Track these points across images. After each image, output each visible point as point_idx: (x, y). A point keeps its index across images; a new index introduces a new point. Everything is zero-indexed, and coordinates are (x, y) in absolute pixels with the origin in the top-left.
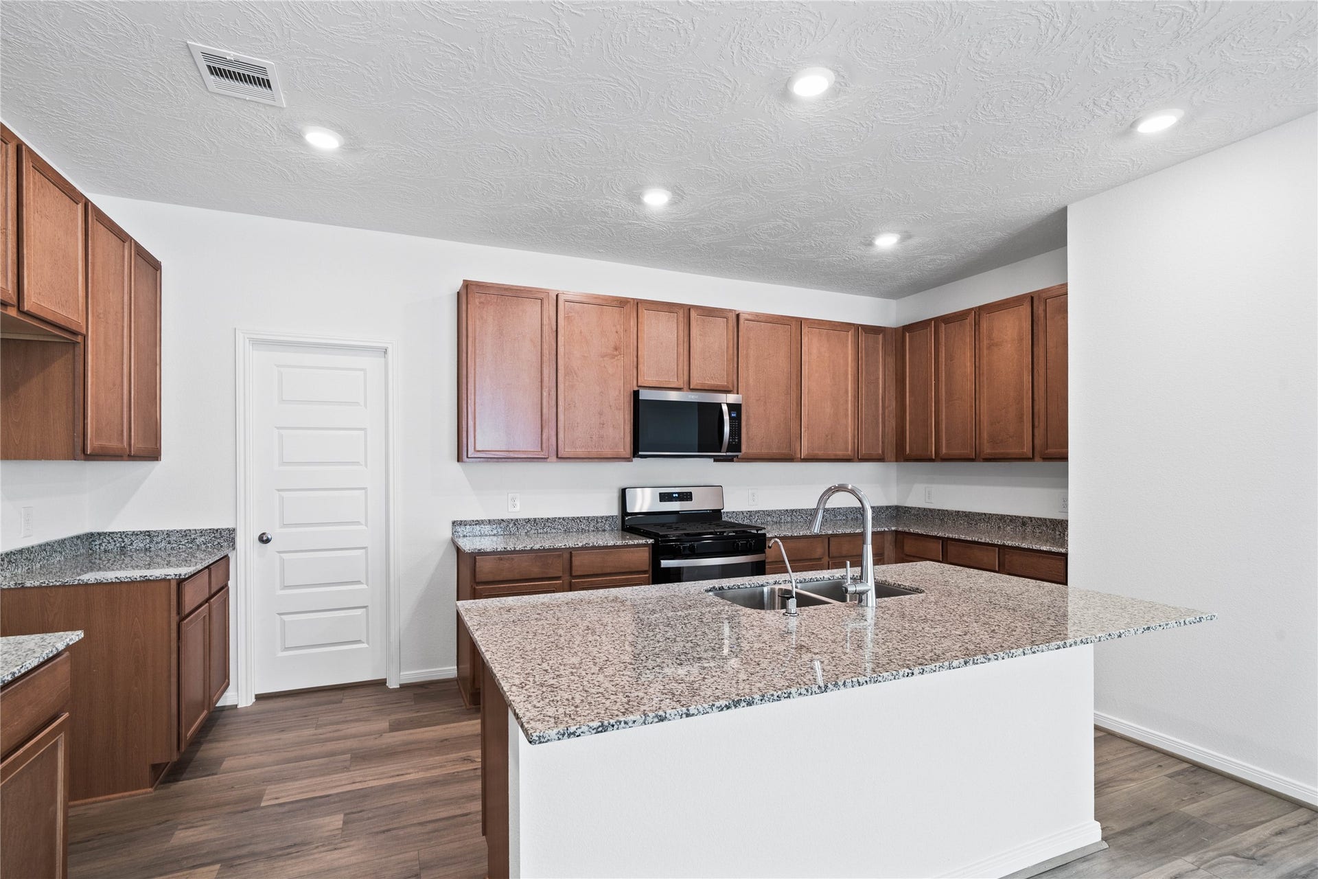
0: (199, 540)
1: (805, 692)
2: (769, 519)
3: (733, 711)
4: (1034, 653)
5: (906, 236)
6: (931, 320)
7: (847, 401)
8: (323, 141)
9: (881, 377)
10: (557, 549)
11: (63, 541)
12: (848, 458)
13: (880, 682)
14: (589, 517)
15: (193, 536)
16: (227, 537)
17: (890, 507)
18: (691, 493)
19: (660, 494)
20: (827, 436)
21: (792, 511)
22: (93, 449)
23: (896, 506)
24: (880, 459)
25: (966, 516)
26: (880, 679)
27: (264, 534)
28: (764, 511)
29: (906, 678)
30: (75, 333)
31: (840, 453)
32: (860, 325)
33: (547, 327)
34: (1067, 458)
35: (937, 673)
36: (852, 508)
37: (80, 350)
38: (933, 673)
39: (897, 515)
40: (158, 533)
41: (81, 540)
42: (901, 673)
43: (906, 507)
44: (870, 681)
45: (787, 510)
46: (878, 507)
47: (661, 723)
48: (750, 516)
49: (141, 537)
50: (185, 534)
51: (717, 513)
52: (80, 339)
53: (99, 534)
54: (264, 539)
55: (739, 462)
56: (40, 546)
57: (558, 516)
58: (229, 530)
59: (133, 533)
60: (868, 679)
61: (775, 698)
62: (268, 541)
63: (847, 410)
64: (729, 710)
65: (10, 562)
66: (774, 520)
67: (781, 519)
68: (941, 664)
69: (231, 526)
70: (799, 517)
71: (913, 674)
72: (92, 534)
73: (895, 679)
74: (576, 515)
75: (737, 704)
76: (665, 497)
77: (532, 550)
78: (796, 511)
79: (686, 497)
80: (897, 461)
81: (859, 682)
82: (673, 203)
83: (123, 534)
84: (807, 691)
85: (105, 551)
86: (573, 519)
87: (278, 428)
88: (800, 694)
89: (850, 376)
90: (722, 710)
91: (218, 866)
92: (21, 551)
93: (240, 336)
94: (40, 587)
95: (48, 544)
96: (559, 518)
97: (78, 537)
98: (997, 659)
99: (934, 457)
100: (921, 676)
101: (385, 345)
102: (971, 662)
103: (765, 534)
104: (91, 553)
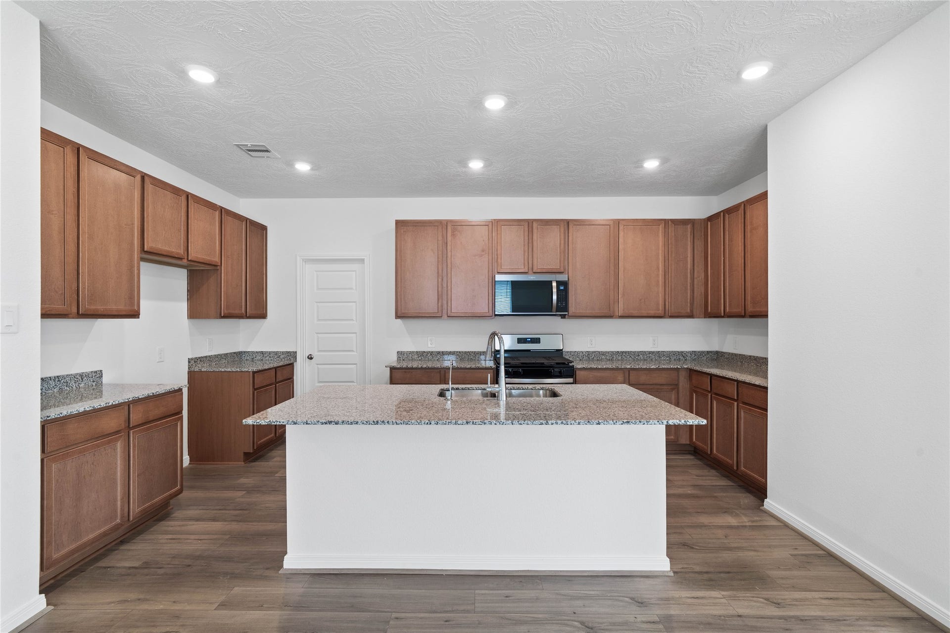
0: (282, 357)
1: (366, 423)
2: (603, 357)
3: (328, 426)
4: (521, 424)
5: (664, 161)
6: (720, 212)
7: (658, 275)
8: (303, 167)
9: (689, 255)
10: (436, 368)
11: (227, 354)
12: (660, 315)
13: (409, 424)
14: (475, 352)
15: (279, 355)
16: (294, 355)
17: (711, 352)
18: (540, 338)
19: (518, 339)
20: (640, 300)
21: (623, 352)
22: (224, 314)
23: (716, 351)
24: (691, 316)
25: (755, 359)
26: (409, 423)
27: (311, 355)
28: (599, 352)
29: (426, 425)
30: (216, 266)
31: (652, 313)
32: (670, 219)
33: (441, 242)
34: (767, 316)
35: (447, 426)
36: (675, 352)
37: (219, 272)
38: (444, 425)
39: (717, 358)
40: (266, 352)
41: (236, 354)
42: (423, 422)
43: (722, 352)
44: (404, 423)
45: (618, 352)
46: (699, 352)
47: (294, 425)
48: (588, 355)
49: (259, 354)
50: (276, 353)
51: (560, 351)
52: (218, 268)
53: (244, 352)
54: (310, 358)
55: (569, 318)
56: (215, 355)
57: (456, 351)
58: (293, 352)
59: (257, 352)
60: (402, 422)
61: (350, 423)
62: (311, 358)
63: (658, 282)
64: (326, 425)
65: (201, 361)
66: (608, 358)
67: (613, 358)
68: (450, 421)
69: (294, 350)
70: (628, 357)
71: (431, 423)
72: (242, 352)
73: (419, 424)
74: (467, 350)
75: (330, 422)
76: (520, 341)
77: (422, 368)
78: (626, 352)
79: (537, 341)
80: (705, 318)
81: (397, 423)
82: (485, 167)
83: (253, 352)
84: (367, 422)
85: (247, 360)
86: (466, 352)
87: (316, 302)
88: (363, 423)
89: (660, 257)
90: (323, 424)
91: (245, 492)
92: (206, 357)
93: (298, 258)
94: (206, 371)
95: (219, 355)
96: (457, 352)
97: (235, 353)
98: (491, 424)
99: (723, 315)
100: (435, 425)
101: (363, 258)
102: (471, 423)
103: (573, 366)
104: (241, 360)
